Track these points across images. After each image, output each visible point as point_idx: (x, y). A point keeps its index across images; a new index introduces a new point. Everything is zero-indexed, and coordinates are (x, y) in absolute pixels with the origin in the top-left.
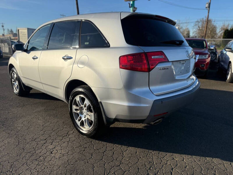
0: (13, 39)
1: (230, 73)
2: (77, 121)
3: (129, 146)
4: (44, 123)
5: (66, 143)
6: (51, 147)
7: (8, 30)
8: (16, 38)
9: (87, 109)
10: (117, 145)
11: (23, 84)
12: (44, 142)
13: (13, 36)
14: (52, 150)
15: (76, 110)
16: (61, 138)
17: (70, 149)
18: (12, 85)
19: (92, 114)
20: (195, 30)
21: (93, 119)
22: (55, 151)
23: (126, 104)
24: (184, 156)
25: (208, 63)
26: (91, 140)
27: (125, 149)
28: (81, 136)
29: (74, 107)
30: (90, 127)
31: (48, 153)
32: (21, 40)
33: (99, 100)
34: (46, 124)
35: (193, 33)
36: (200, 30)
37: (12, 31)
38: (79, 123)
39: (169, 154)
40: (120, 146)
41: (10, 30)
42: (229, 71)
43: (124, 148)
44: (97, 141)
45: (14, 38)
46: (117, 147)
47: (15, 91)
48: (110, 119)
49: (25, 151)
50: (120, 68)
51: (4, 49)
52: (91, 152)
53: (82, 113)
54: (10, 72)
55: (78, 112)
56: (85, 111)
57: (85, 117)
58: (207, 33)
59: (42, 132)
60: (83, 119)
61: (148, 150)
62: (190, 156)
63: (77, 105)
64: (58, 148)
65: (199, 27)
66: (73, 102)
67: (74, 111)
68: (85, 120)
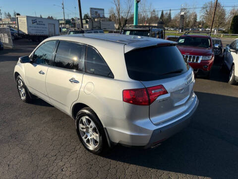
0: (11, 24)
1: (233, 75)
2: (83, 138)
3: (130, 164)
4: (52, 136)
5: (74, 159)
6: (61, 164)
7: (5, 14)
8: (14, 22)
9: (93, 130)
10: (120, 163)
11: (30, 93)
12: (55, 157)
13: (11, 21)
14: (62, 167)
15: (83, 128)
16: (69, 154)
17: (78, 167)
18: (19, 91)
19: (98, 135)
20: (202, 14)
21: (98, 140)
22: (65, 169)
23: (128, 133)
24: (179, 174)
25: (211, 63)
26: (97, 156)
27: (128, 166)
28: (87, 152)
29: (81, 126)
30: (95, 145)
31: (59, 171)
32: (20, 29)
33: (104, 126)
34: (55, 138)
35: (201, 17)
36: (207, 14)
37: (9, 15)
38: (85, 140)
39: (166, 172)
40: (122, 163)
41: (7, 13)
42: (232, 72)
43: (126, 165)
44: (102, 158)
45: (12, 22)
46: (120, 165)
47: (22, 98)
48: (114, 143)
49: (39, 168)
50: (123, 101)
51: (3, 39)
52: (97, 169)
53: (88, 132)
54: (16, 79)
55: (85, 130)
56: (90, 130)
57: (91, 136)
58: (215, 19)
59: (52, 147)
60: (89, 138)
61: (147, 168)
62: (184, 175)
63: (83, 124)
64: (68, 165)
65: (207, 11)
66: (79, 121)
67: (80, 129)
68: (91, 139)
